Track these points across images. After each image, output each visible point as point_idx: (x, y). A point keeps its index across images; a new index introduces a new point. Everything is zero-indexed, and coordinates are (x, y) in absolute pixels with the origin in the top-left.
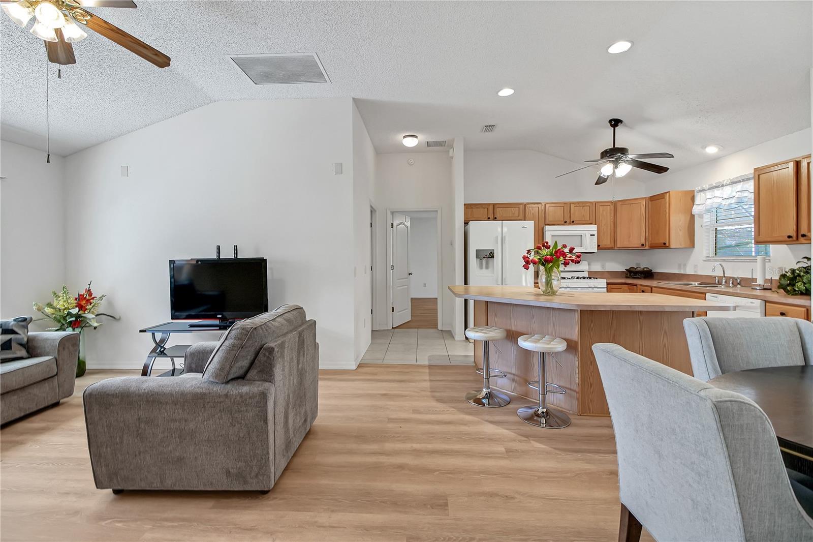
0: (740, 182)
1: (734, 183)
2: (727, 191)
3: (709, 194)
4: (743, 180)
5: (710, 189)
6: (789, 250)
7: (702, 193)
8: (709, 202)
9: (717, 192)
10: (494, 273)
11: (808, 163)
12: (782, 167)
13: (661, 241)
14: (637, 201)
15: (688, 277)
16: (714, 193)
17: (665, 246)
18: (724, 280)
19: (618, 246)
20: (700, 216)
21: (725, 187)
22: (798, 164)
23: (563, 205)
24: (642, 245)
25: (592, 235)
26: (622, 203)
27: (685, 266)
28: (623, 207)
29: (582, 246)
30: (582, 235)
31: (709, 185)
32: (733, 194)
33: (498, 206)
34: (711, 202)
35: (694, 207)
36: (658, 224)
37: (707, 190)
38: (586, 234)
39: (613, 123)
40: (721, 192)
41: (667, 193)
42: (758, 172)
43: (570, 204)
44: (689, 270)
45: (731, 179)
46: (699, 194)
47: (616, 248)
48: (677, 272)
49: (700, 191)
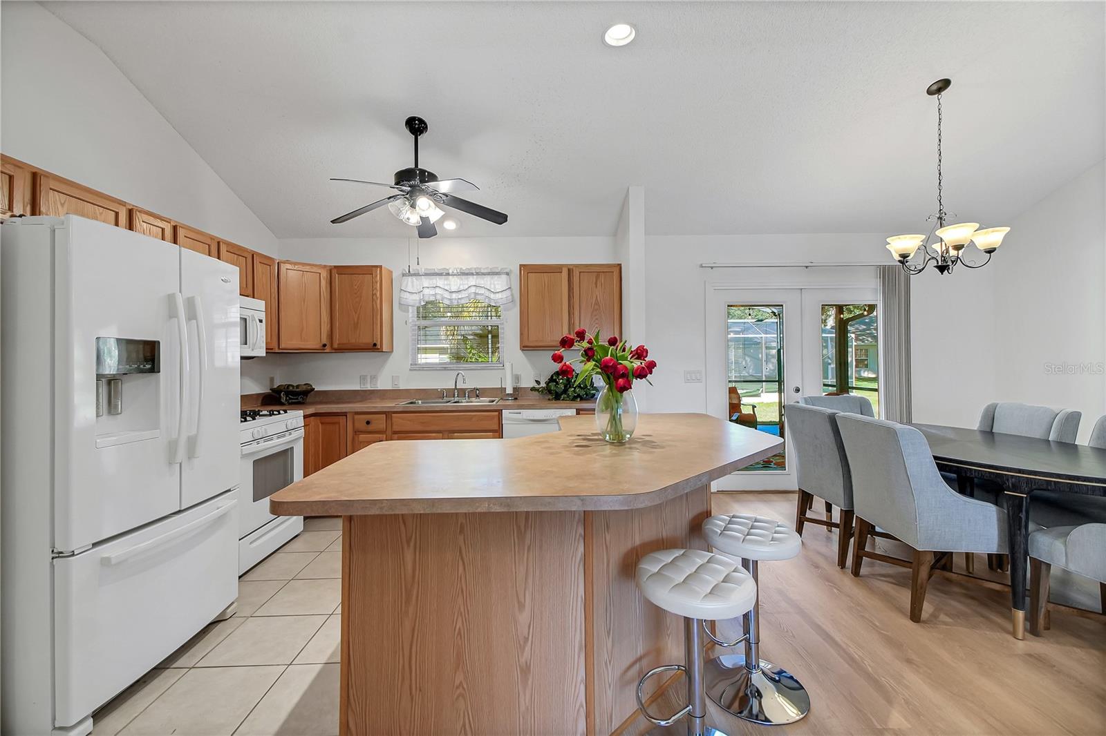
0: (472, 274)
1: (464, 274)
2: (455, 283)
3: (426, 282)
4: (477, 274)
5: (426, 275)
6: (524, 356)
7: (414, 278)
8: (426, 291)
9: (440, 282)
10: (155, 425)
11: (580, 272)
12: (554, 270)
13: (366, 339)
14: (315, 269)
15: (383, 394)
16: (434, 281)
17: (374, 348)
18: (456, 394)
19: (282, 346)
20: (404, 307)
21: (451, 277)
22: (570, 271)
23: (209, 242)
24: (324, 345)
25: (261, 321)
26: (289, 266)
27: (374, 378)
28: (291, 275)
29: (246, 344)
30: (246, 319)
31: (427, 269)
32: (462, 288)
33: (53, 184)
34: (432, 292)
35: (406, 295)
36: (356, 313)
37: (422, 275)
38: (253, 316)
39: (416, 126)
40: (446, 282)
41: (377, 267)
42: (526, 270)
43: (219, 243)
44: (383, 384)
45: (461, 269)
46: (410, 278)
47: (278, 351)
48: (359, 388)
49: (411, 275)
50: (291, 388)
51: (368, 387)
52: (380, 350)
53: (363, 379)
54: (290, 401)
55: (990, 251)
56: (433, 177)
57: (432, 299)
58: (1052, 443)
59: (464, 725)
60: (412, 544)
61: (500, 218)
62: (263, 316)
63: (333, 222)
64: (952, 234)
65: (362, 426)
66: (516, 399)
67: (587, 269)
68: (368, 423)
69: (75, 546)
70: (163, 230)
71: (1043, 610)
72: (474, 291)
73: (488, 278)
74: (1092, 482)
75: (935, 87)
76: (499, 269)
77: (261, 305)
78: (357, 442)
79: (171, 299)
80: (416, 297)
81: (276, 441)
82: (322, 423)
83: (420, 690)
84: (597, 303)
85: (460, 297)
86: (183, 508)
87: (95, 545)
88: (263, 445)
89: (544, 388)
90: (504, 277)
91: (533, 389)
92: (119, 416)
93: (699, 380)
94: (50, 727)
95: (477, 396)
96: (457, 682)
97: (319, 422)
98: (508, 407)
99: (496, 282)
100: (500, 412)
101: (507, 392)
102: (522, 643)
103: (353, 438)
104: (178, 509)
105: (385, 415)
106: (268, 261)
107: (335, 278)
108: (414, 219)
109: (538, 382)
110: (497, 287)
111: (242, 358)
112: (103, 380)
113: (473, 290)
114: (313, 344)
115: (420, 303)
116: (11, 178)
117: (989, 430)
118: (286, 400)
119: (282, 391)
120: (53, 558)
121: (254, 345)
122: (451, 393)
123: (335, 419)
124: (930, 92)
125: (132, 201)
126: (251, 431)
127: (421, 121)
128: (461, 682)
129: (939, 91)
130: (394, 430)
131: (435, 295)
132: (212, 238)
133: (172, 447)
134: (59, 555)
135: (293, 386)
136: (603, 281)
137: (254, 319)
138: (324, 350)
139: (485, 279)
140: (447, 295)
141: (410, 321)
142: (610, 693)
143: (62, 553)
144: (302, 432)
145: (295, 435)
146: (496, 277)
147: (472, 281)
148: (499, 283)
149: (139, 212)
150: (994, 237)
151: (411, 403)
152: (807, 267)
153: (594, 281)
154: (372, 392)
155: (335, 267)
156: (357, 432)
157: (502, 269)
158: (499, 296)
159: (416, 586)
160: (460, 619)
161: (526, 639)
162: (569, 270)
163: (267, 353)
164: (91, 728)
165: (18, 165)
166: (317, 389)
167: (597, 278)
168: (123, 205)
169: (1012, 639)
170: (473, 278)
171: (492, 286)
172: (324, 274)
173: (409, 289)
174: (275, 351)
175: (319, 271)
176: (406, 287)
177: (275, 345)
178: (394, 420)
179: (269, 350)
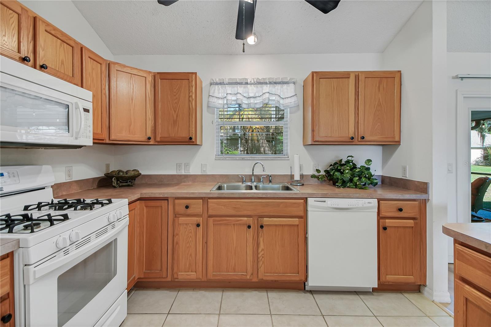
0: (266, 83)
1: (260, 83)
2: (252, 90)
3: (229, 89)
4: (270, 83)
5: (229, 84)
7: (220, 86)
8: (229, 97)
9: (240, 89)
11: (365, 78)
13: (183, 134)
14: (141, 73)
15: (194, 178)
16: (236, 89)
17: (190, 141)
18: (253, 179)
19: (113, 137)
20: (212, 110)
21: (249, 86)
22: (357, 77)
24: (149, 138)
25: (86, 110)
26: (119, 68)
27: (187, 165)
29: (69, 132)
30: (69, 106)
32: (257, 95)
34: (234, 98)
35: (212, 100)
36: (175, 113)
37: (227, 84)
38: (76, 103)
40: (245, 89)
41: (192, 73)
42: (318, 76)
44: (194, 170)
45: (258, 78)
46: (216, 86)
47: (108, 142)
48: (175, 173)
49: (217, 84)
50: (121, 174)
51: (183, 173)
52: (194, 144)
53: (179, 166)
54: (121, 184)
57: (234, 103)
62: (90, 106)
65: (182, 209)
66: (303, 185)
68: (187, 207)
72: (267, 97)
73: (278, 87)
76: (289, 79)
77: (88, 95)
78: (177, 224)
80: (221, 101)
82: (146, 207)
85: (256, 102)
89: (324, 175)
90: (292, 86)
91: (313, 176)
95: (271, 182)
97: (143, 206)
98: (312, 196)
99: (285, 90)
100: (306, 200)
101: (296, 179)
103: (174, 220)
105: (201, 200)
106: (98, 59)
107: (158, 84)
109: (318, 171)
110: (286, 93)
113: (265, 96)
114: (139, 136)
115: (223, 106)
118: (118, 184)
119: (114, 176)
121: (78, 133)
122: (248, 178)
123: (158, 203)
130: (210, 214)
131: (236, 100)
135: (123, 172)
136: (385, 87)
137: (77, 108)
138: (149, 142)
139: (276, 87)
140: (245, 100)
141: (216, 121)
144: (126, 221)
146: (285, 86)
147: (266, 88)
148: (288, 91)
153: (377, 85)
154: (186, 176)
155: (158, 73)
156: (176, 215)
157: (290, 79)
158: (288, 101)
162: (356, 75)
163: (94, 143)
166: (143, 173)
167: (380, 83)
170: (267, 86)
171: (282, 93)
172: (150, 79)
173: (216, 95)
174: (104, 142)
175: (145, 75)
176: (214, 92)
177: (105, 136)
178: (210, 205)
179: (98, 142)
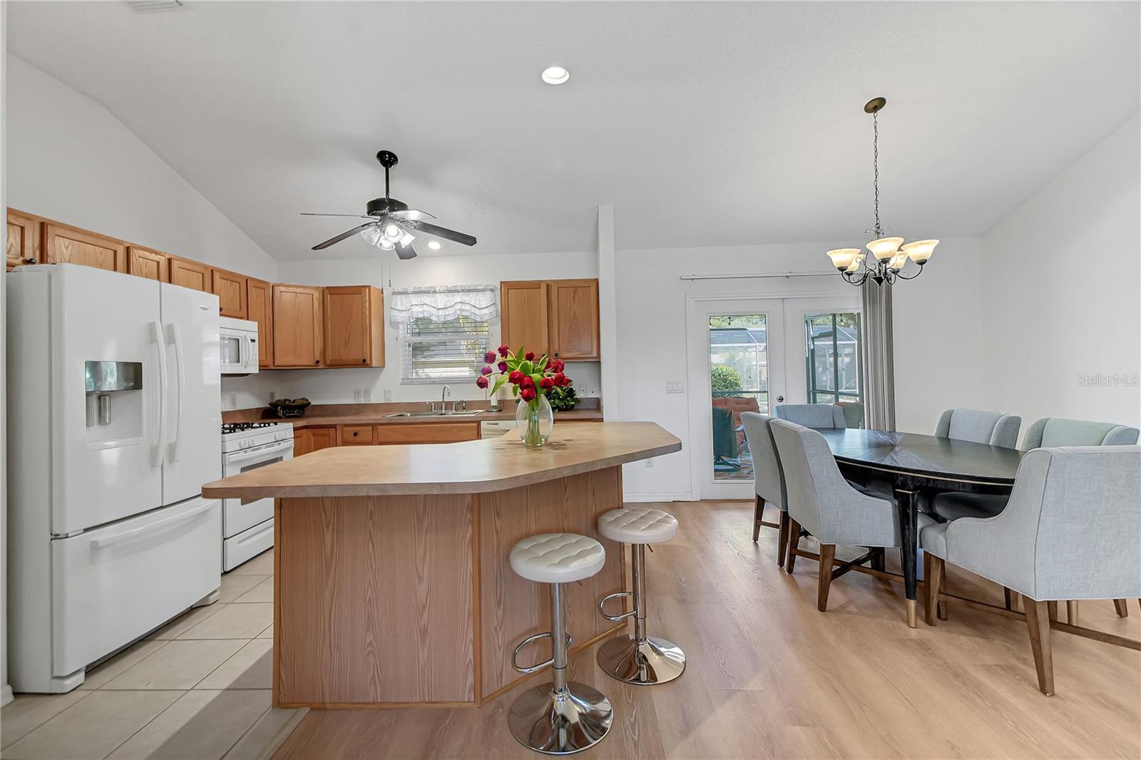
0: (458, 291)
1: (451, 291)
2: (441, 300)
3: (415, 300)
4: (463, 291)
5: (414, 293)
7: (403, 296)
8: (415, 309)
9: (427, 299)
10: (137, 432)
11: (558, 288)
12: (535, 285)
13: (356, 356)
14: (308, 291)
15: (375, 407)
16: (422, 299)
17: (364, 363)
18: (444, 406)
19: (277, 363)
20: (395, 325)
21: (438, 294)
22: (548, 287)
23: (202, 270)
24: (318, 362)
25: (253, 341)
26: (283, 289)
27: (367, 392)
28: (285, 297)
29: (239, 362)
30: (238, 340)
31: (414, 288)
32: (448, 305)
33: (58, 231)
34: (421, 310)
35: (395, 313)
36: (347, 331)
37: (411, 293)
38: (245, 336)
39: (387, 159)
40: (433, 299)
41: (366, 287)
42: (507, 286)
43: (212, 271)
44: (376, 398)
45: (447, 286)
46: (399, 297)
47: (272, 367)
48: (353, 402)
49: (399, 293)
50: (287, 403)
51: (362, 401)
52: (369, 366)
53: (357, 393)
54: (287, 415)
55: (922, 263)
56: (402, 206)
57: (421, 316)
58: (992, 447)
59: (374, 676)
60: (331, 527)
61: (470, 241)
62: (256, 336)
63: (314, 248)
64: (880, 248)
65: (350, 437)
66: (500, 411)
67: (563, 285)
68: (355, 434)
69: (69, 529)
70: (158, 263)
71: (935, 600)
72: (459, 308)
73: (473, 295)
74: (963, 479)
75: (871, 106)
76: (484, 286)
77: (252, 326)
79: (152, 327)
80: (403, 314)
81: (264, 450)
82: (314, 435)
83: (338, 647)
84: (575, 317)
85: (447, 313)
86: (165, 505)
87: (86, 530)
88: (250, 454)
90: (488, 293)
92: (109, 426)
93: (681, 391)
94: (49, 676)
95: (464, 408)
96: (368, 641)
97: (311, 434)
98: (485, 419)
99: (481, 299)
100: (480, 423)
101: (492, 405)
102: (421, 609)
104: (160, 505)
105: (371, 427)
106: (262, 285)
107: (328, 299)
108: (387, 244)
110: (482, 303)
111: (223, 375)
112: (94, 396)
113: (458, 306)
114: (306, 360)
115: (409, 320)
116: (22, 229)
117: (945, 436)
118: (283, 414)
119: (278, 406)
120: (52, 539)
121: (247, 363)
122: (438, 405)
123: (326, 431)
124: (867, 110)
125: (129, 239)
126: (239, 441)
127: (391, 155)
128: (371, 642)
129: (875, 109)
130: (380, 441)
131: (423, 312)
132: (206, 267)
133: (154, 452)
134: (56, 537)
135: (289, 401)
136: (580, 296)
137: (245, 340)
138: (318, 366)
139: (470, 296)
140: (434, 311)
141: (401, 337)
142: (500, 654)
143: (58, 535)
144: (292, 441)
145: (283, 445)
146: (480, 294)
147: (458, 298)
148: (483, 300)
149: (135, 248)
150: (924, 249)
151: (400, 415)
152: (787, 277)
153: (572, 296)
154: (366, 405)
155: (327, 287)
156: (345, 443)
157: (486, 286)
158: (485, 311)
159: (334, 562)
160: (370, 591)
161: (424, 607)
162: (548, 285)
163: (260, 370)
164: (82, 680)
165: (28, 217)
166: (313, 403)
167: (575, 292)
168: (120, 244)
169: (904, 626)
170: (459, 295)
171: (478, 302)
172: (316, 295)
173: (399, 307)
174: (268, 368)
175: (312, 292)
176: (396, 304)
177: (269, 362)
178: (379, 431)
179: (263, 368)
